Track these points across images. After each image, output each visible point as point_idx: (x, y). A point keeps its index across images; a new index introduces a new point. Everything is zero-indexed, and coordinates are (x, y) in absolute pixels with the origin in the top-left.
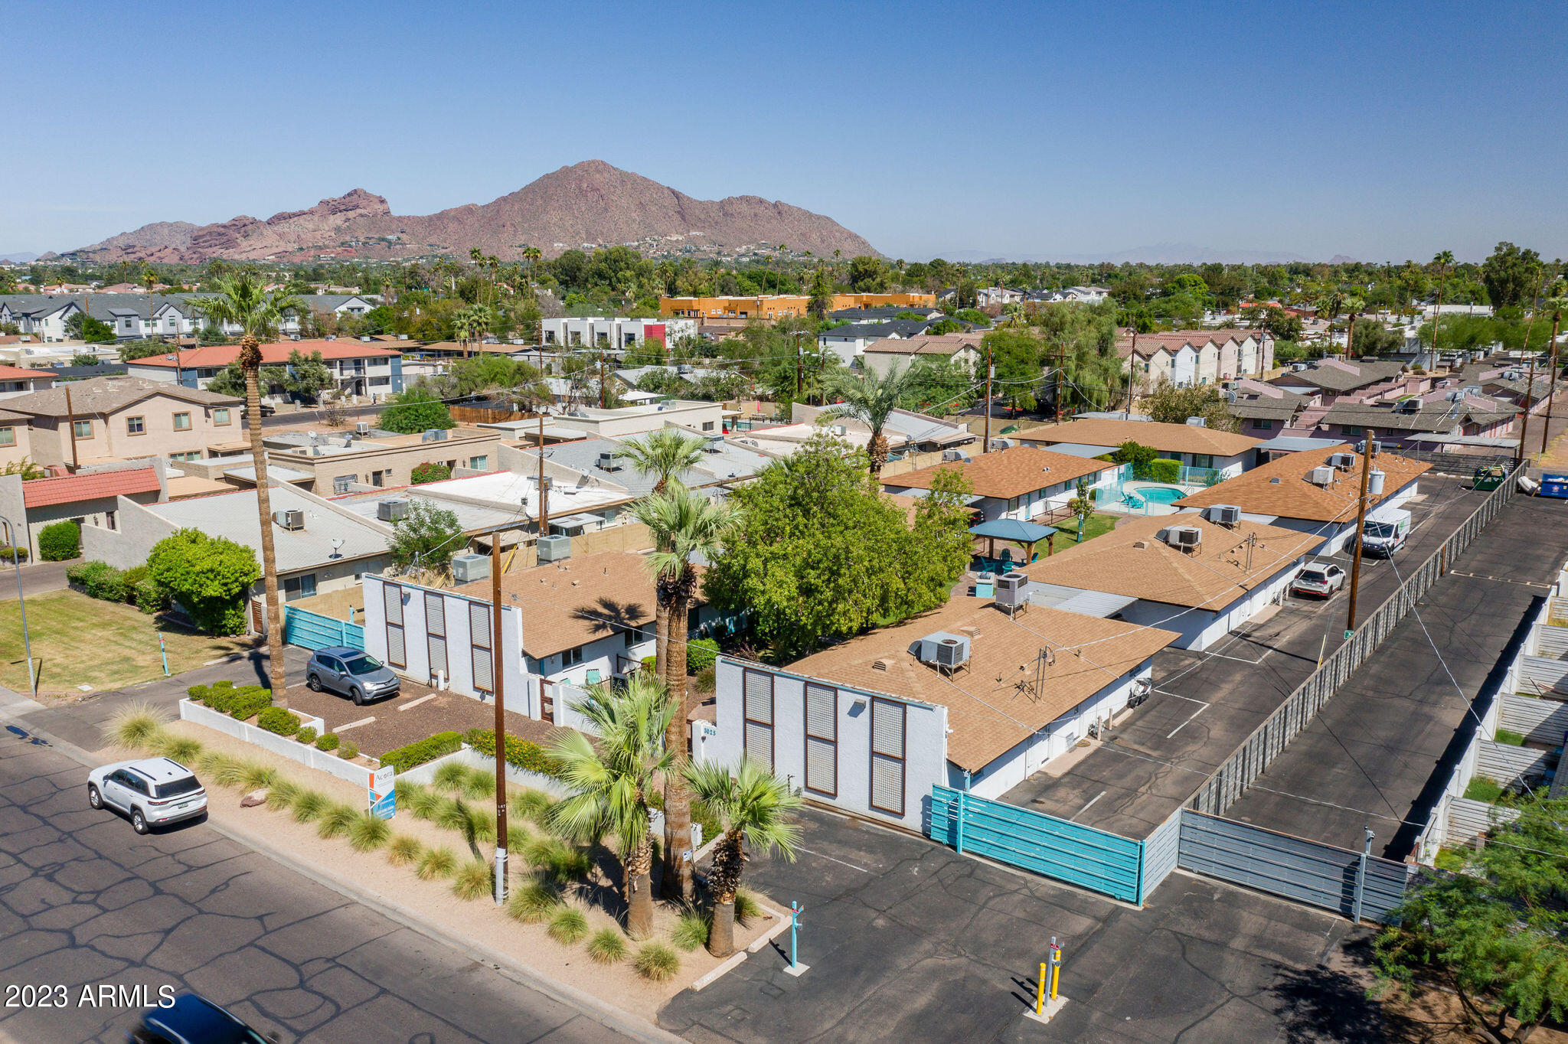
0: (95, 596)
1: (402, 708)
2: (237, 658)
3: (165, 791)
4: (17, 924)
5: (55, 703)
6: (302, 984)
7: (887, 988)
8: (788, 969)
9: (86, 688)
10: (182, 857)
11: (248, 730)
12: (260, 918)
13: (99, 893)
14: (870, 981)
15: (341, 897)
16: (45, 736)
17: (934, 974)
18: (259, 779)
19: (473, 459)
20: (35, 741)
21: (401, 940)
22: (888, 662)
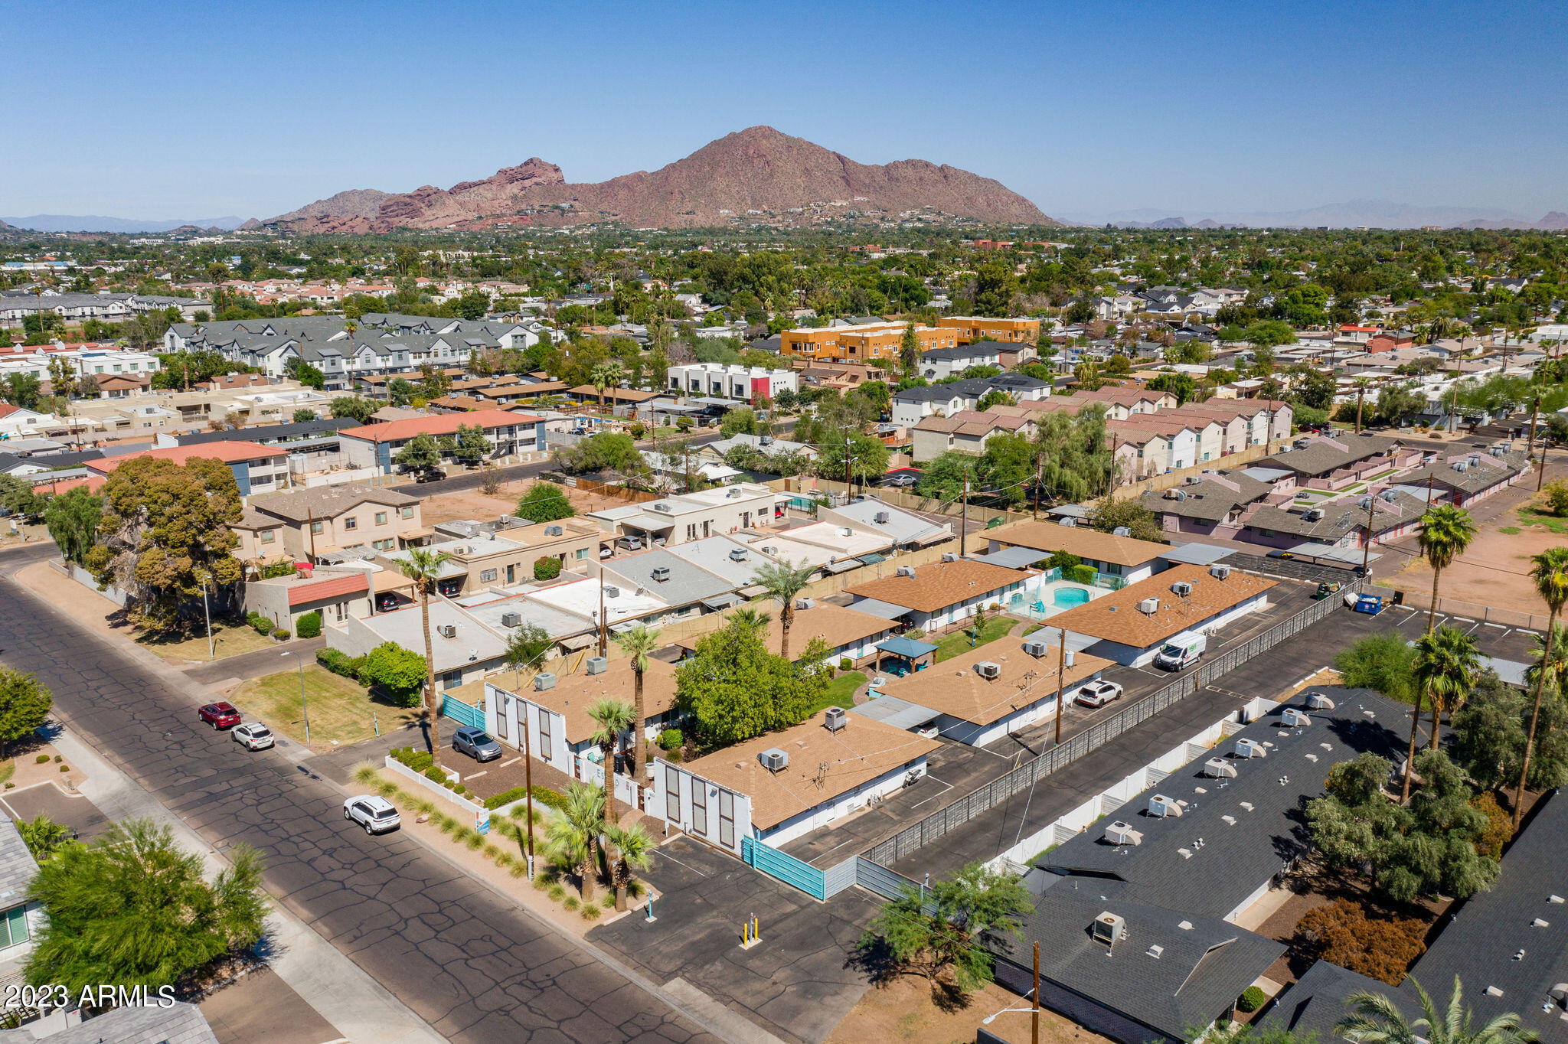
0: (333, 671)
1: (502, 766)
2: (411, 726)
3: (382, 815)
4: (319, 877)
5: (320, 752)
6: (440, 911)
7: (686, 931)
8: (648, 920)
9: (335, 742)
10: (388, 848)
11: (420, 777)
12: (424, 881)
13: (353, 864)
14: (681, 926)
15: (460, 873)
16: (318, 774)
17: (710, 925)
18: (425, 808)
19: (579, 551)
20: (314, 777)
21: (484, 895)
22: (742, 764)
